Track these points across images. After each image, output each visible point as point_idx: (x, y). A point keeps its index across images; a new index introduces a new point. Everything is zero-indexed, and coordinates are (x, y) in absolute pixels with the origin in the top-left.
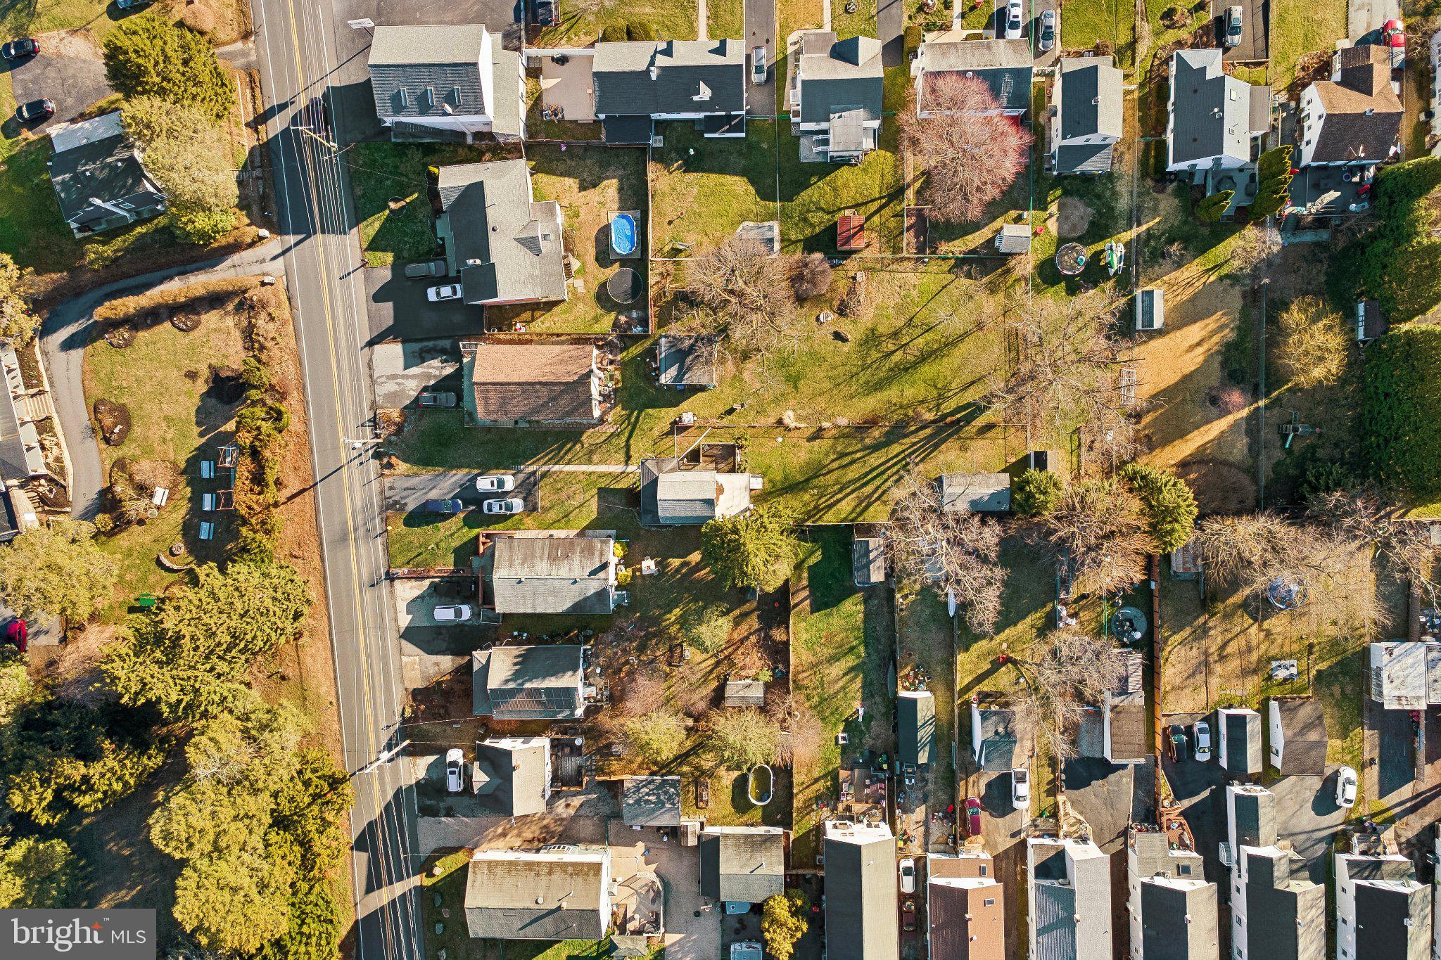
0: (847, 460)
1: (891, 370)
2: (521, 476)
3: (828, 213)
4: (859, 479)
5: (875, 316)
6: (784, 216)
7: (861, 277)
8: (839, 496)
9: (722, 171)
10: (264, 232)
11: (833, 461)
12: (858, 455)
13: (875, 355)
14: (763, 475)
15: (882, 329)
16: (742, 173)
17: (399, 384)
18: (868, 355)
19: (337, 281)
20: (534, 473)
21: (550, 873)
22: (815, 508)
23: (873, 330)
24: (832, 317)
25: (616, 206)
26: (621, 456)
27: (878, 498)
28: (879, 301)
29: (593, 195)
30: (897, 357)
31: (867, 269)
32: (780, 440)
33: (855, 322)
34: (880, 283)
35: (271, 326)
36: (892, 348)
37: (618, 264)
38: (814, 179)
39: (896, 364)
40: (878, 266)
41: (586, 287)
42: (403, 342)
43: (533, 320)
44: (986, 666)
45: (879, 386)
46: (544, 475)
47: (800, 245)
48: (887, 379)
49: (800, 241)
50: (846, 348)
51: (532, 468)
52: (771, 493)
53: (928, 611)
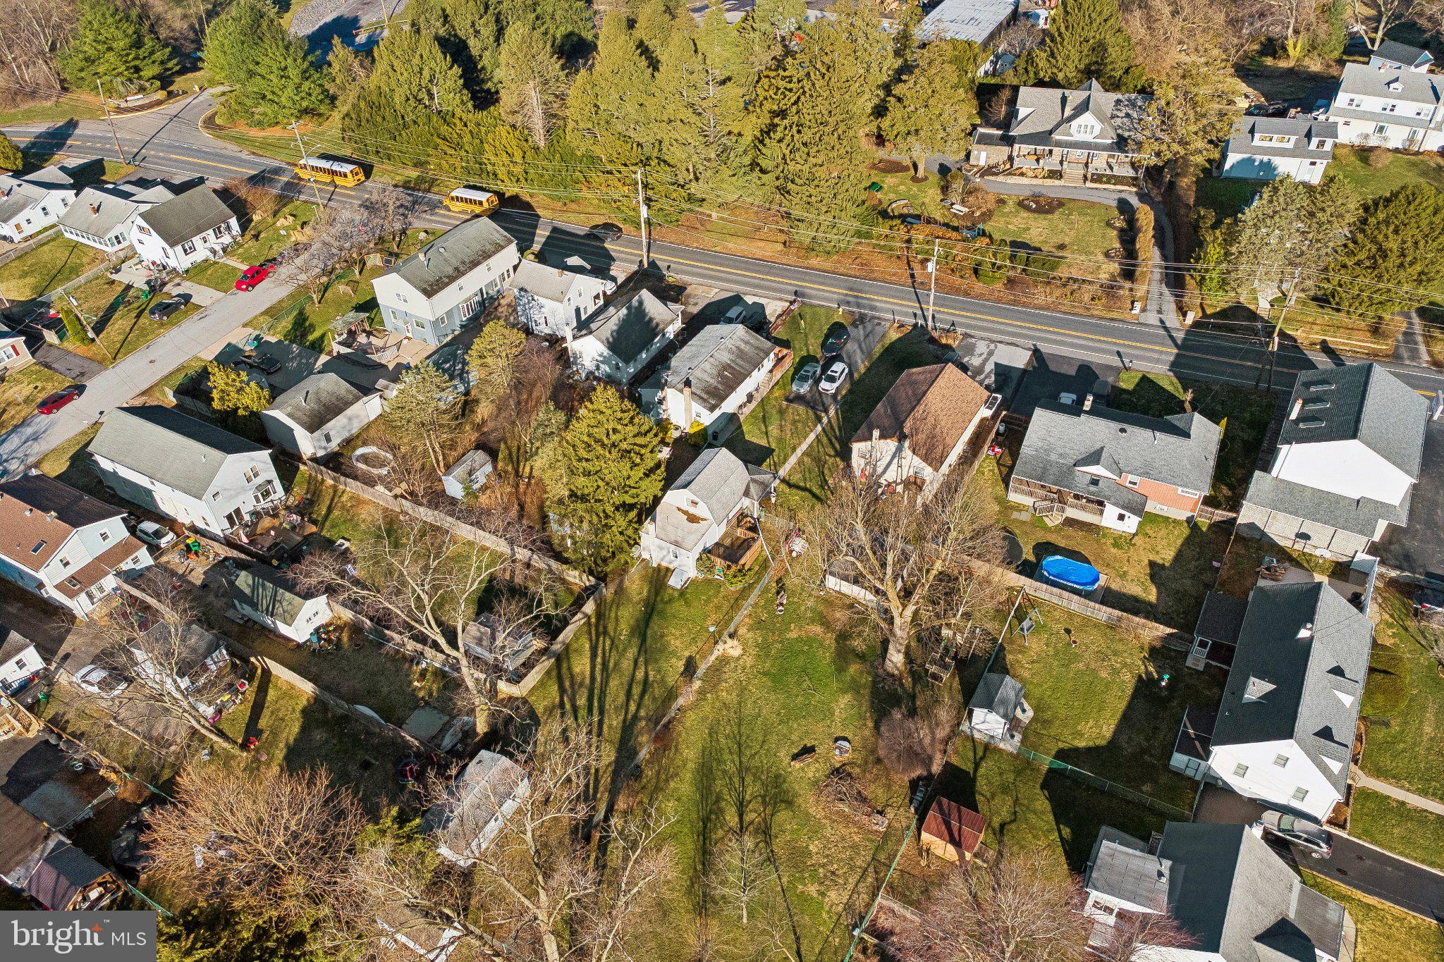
0: (636, 691)
1: (719, 798)
2: (828, 401)
3: (1002, 826)
4: (603, 693)
5: (807, 814)
6: (1022, 764)
7: (879, 825)
8: (599, 660)
9: (1126, 720)
10: (1191, 318)
11: (646, 674)
12: (633, 708)
13: (752, 790)
14: (682, 593)
15: (783, 816)
16: (1113, 742)
17: (981, 355)
18: (756, 778)
19: (1116, 349)
20: (826, 411)
21: (456, 269)
22: (605, 633)
23: (789, 803)
24: (837, 759)
25: (1114, 586)
26: (796, 478)
27: (562, 705)
28: (828, 832)
29: (1142, 571)
30: (732, 818)
31: (886, 836)
32: (712, 629)
33: (815, 783)
34: (854, 847)
35: (1087, 297)
36: (749, 817)
37: (1032, 558)
38: (1066, 832)
39: (721, 811)
40: (882, 857)
41: (1016, 520)
42: (1024, 371)
43: (998, 463)
44: (263, 723)
45: (706, 773)
46: (819, 420)
47: (968, 767)
48: (709, 788)
49: (976, 770)
50: (784, 755)
51: (832, 412)
52: (657, 594)
53: (385, 690)
